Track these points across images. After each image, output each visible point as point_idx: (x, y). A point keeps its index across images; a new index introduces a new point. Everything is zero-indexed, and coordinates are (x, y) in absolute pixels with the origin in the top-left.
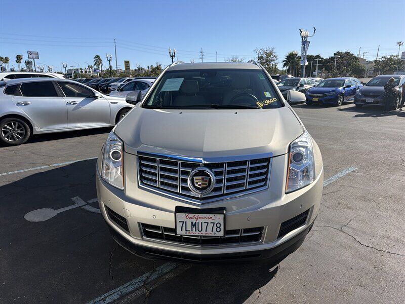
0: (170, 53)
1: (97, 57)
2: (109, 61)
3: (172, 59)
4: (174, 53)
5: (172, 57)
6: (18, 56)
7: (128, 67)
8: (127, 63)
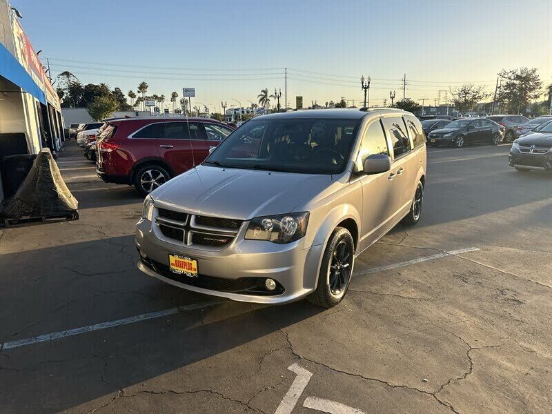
0: (362, 83)
2: (278, 97)
4: (369, 83)
6: (174, 93)
7: (299, 106)
8: (299, 99)
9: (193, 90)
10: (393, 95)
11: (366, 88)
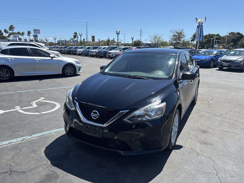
0: (116, 32)
1: (76, 33)
2: (81, 36)
3: (118, 35)
4: (119, 32)
5: (118, 34)
6: (29, 32)
9: (39, 30)
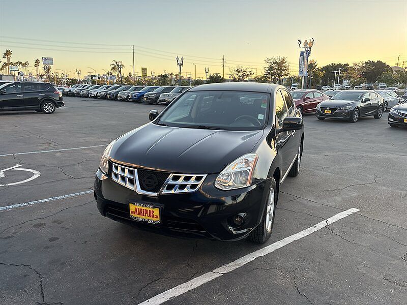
0: (178, 61)
4: (182, 61)
7: (144, 74)
8: (144, 70)
9: (51, 59)
10: (207, 71)
11: (180, 65)
